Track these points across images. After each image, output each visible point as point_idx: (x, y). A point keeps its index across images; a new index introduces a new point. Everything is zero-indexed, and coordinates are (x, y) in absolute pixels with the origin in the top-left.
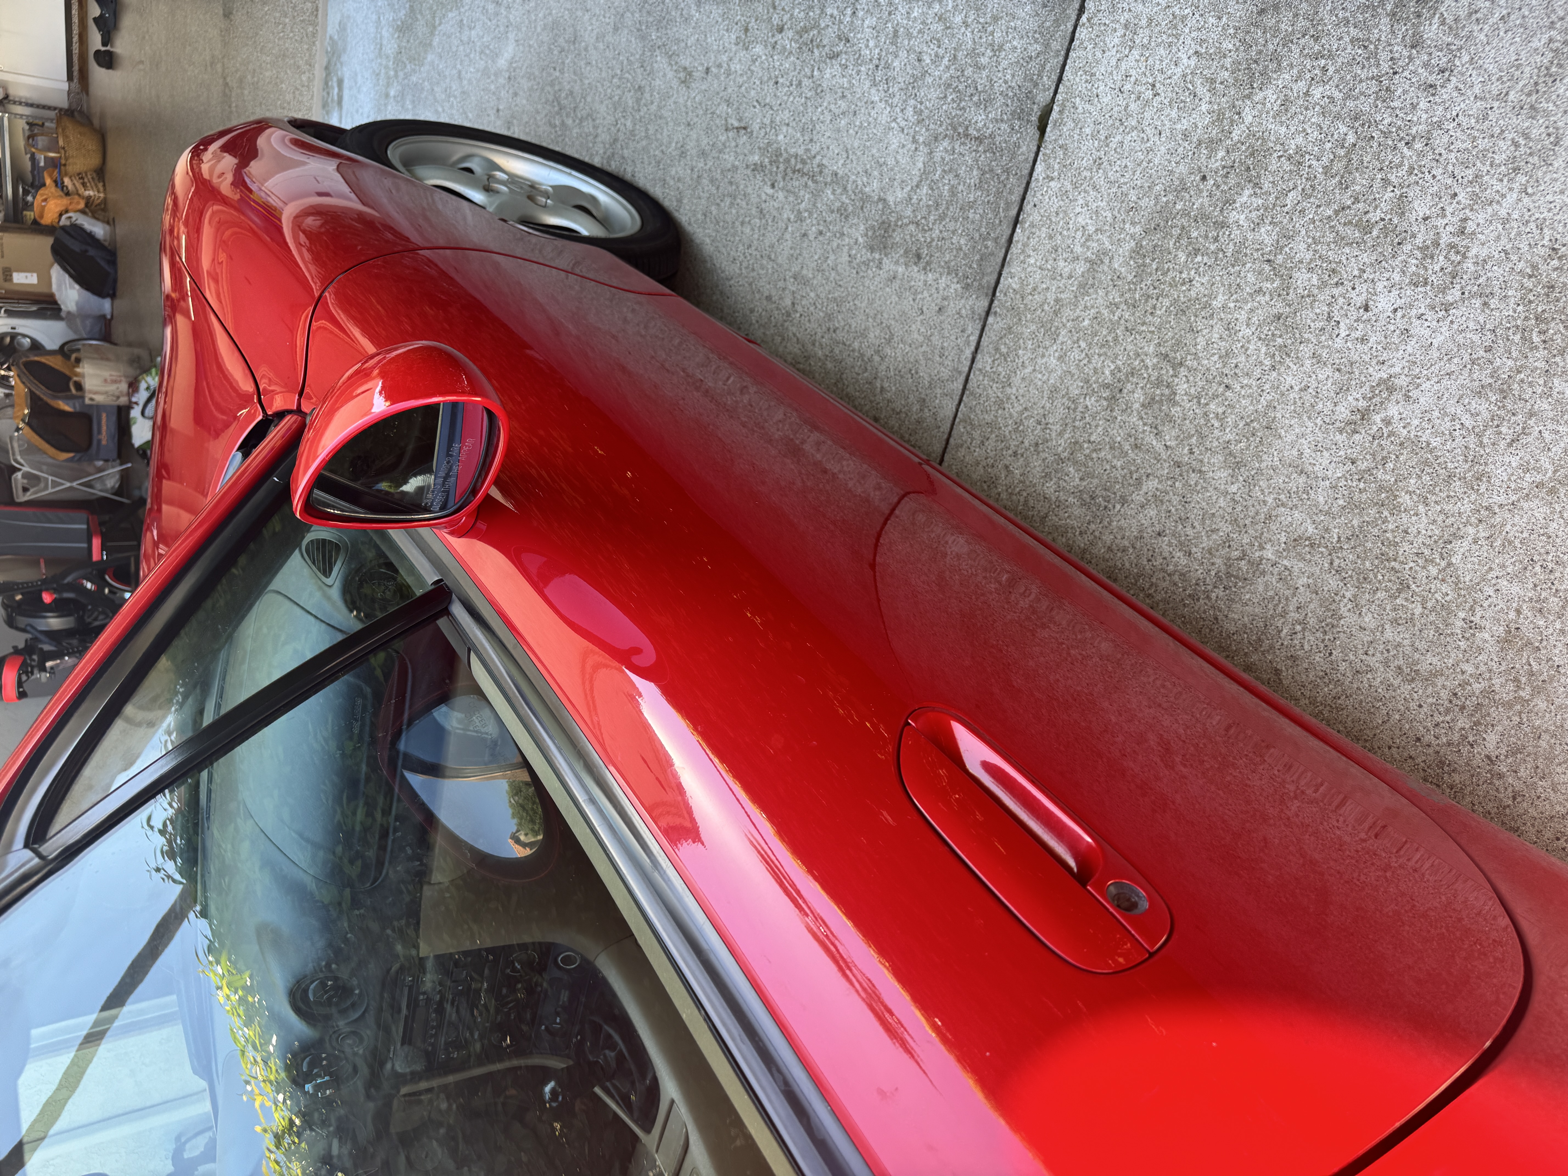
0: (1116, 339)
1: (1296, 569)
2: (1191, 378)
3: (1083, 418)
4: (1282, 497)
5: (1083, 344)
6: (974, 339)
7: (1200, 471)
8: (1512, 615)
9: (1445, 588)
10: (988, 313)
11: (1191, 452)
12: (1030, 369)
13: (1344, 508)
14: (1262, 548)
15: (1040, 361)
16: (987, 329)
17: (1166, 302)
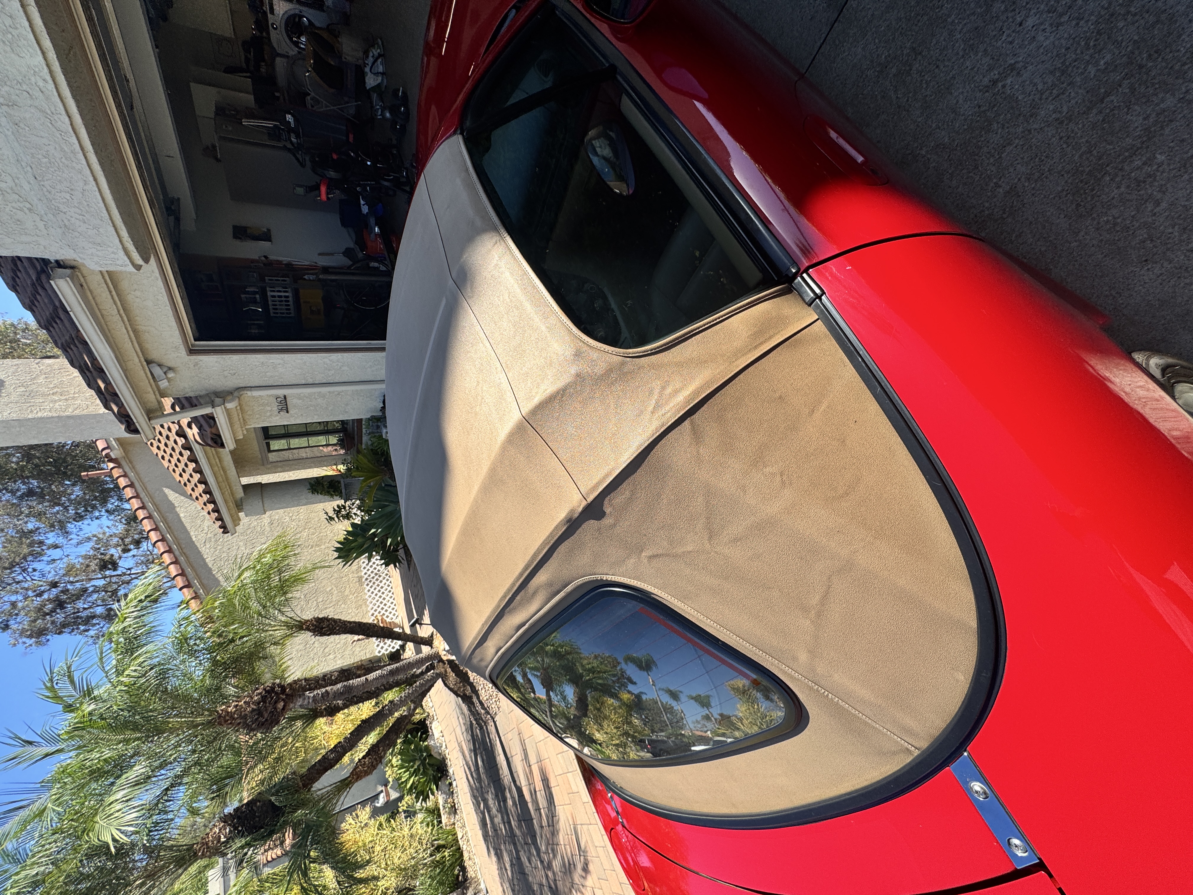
0: (894, 38)
1: (932, 160)
2: (922, 62)
3: (864, 81)
4: (940, 124)
5: (877, 41)
6: (824, 36)
7: (908, 111)
8: (1016, 180)
9: (993, 168)
10: (835, 21)
11: (908, 100)
12: (847, 53)
13: (965, 130)
14: (921, 149)
15: (852, 49)
16: (832, 30)
17: (926, 18)
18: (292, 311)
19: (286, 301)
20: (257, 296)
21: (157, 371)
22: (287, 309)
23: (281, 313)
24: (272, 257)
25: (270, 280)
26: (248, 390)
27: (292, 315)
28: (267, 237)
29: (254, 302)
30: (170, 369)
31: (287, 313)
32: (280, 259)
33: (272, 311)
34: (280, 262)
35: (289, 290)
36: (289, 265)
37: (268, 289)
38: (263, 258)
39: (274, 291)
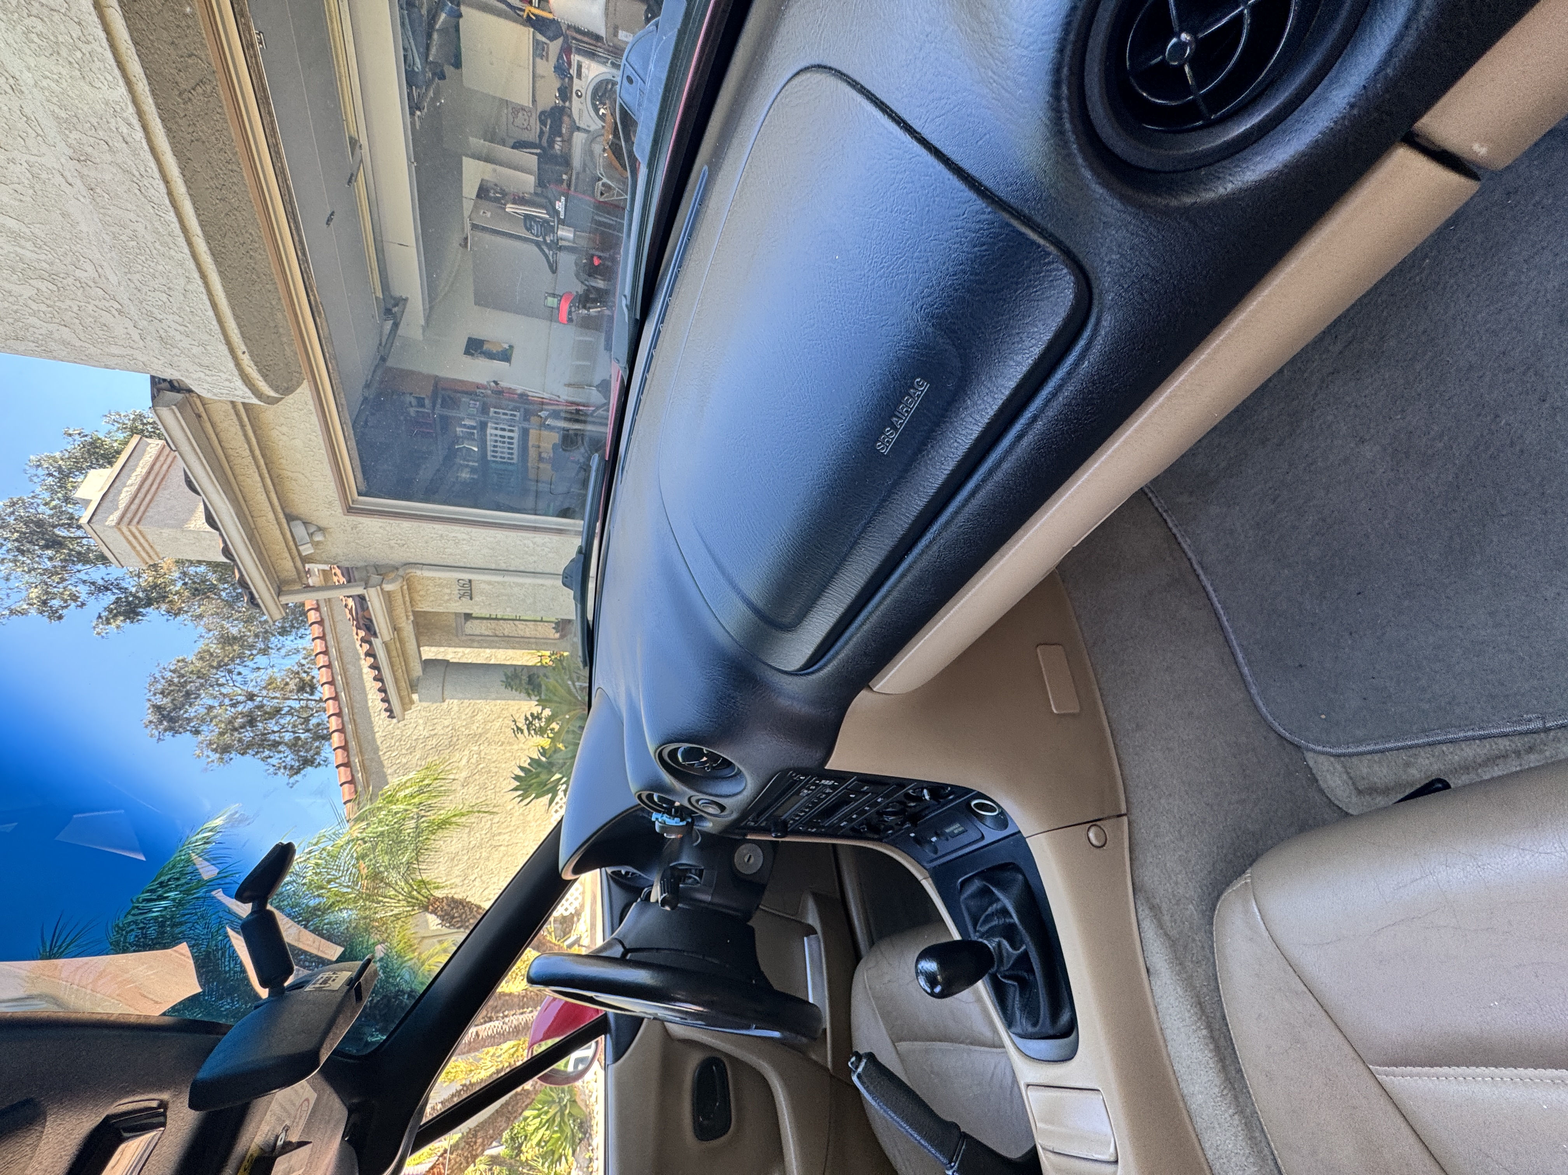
18: (515, 456)
19: (509, 443)
20: (475, 431)
21: (300, 530)
22: (509, 453)
23: (501, 457)
24: (503, 384)
25: (495, 412)
26: (418, 568)
27: (515, 461)
28: (505, 356)
29: (470, 437)
30: (320, 529)
31: (509, 458)
32: (513, 386)
33: (489, 453)
34: (511, 391)
35: (516, 429)
36: (523, 396)
37: (489, 424)
38: (493, 384)
39: (496, 429)
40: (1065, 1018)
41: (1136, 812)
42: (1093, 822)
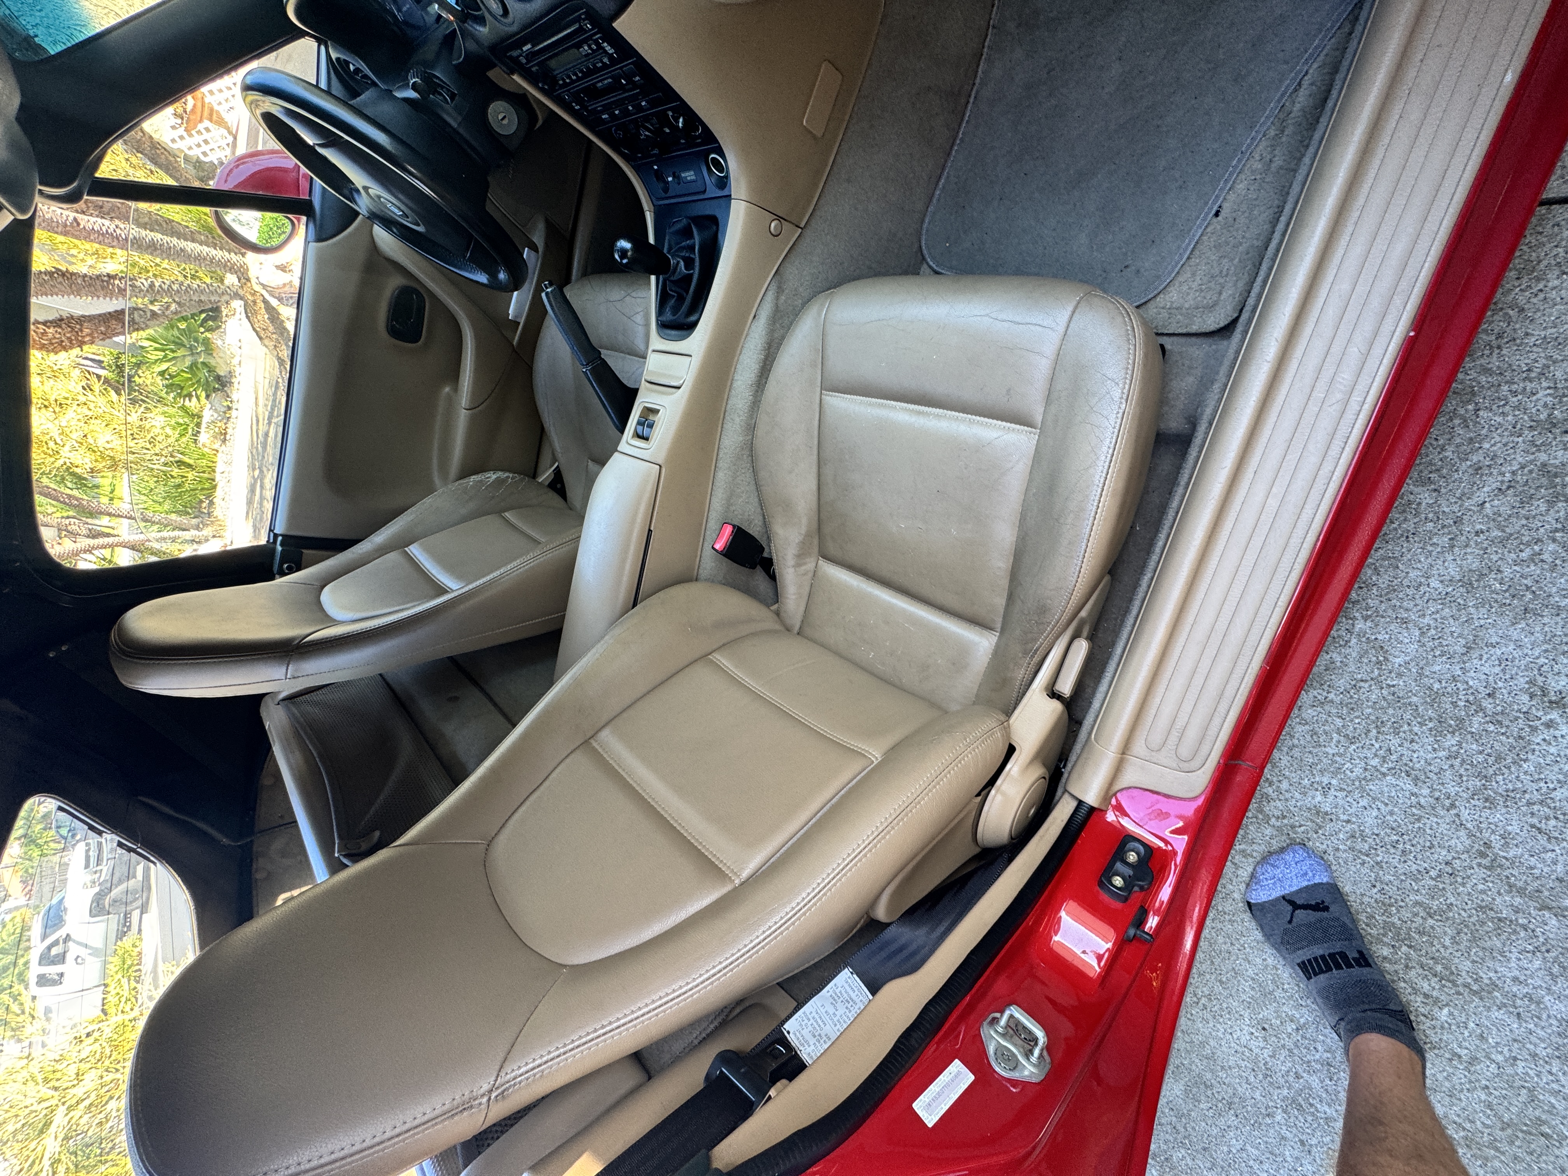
1: (1349, 650)
8: (1344, 817)
11: (1478, 533)
40: (693, 318)
41: (808, 232)
42: (779, 218)
